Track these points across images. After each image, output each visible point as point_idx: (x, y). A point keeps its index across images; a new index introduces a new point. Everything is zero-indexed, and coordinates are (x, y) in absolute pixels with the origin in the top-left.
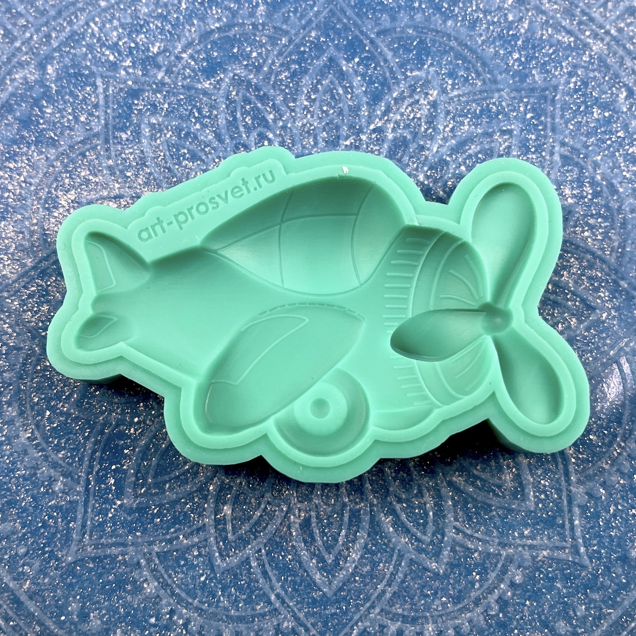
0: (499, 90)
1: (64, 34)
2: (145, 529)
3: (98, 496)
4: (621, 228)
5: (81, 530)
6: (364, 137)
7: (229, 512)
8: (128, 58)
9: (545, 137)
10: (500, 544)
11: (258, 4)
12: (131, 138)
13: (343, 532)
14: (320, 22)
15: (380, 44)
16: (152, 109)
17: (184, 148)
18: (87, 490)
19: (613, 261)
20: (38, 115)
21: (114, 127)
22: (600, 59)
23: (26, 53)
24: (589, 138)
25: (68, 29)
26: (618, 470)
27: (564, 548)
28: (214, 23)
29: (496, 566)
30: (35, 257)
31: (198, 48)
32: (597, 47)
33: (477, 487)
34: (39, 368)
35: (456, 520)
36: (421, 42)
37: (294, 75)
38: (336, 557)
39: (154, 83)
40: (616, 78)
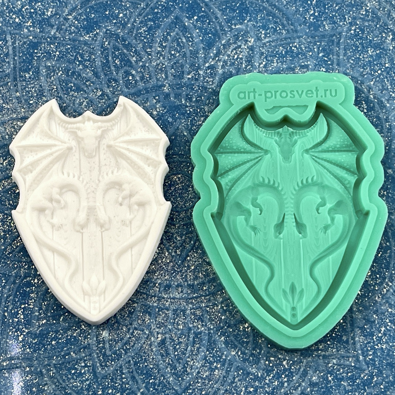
0: (299, 37)
2: (46, 349)
4: (388, 132)
6: (201, 72)
7: (107, 335)
8: (29, 20)
9: (333, 69)
10: (302, 355)
12: (32, 77)
15: (212, 6)
16: (47, 56)
17: (71, 83)
21: (20, 69)
22: (373, 13)
24: (365, 69)
26: (387, 302)
27: (348, 357)
29: (299, 371)
31: (80, 11)
32: (371, 4)
36: (242, 4)
37: (150, 29)
38: (184, 366)
39: (48, 37)
40: (385, 26)
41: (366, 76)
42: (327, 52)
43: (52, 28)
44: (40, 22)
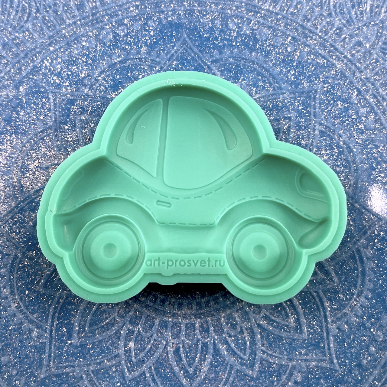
0: (283, 94)
1: (29, 68)
2: (85, 357)
3: (57, 339)
4: (355, 172)
5: (48, 359)
7: (133, 346)
9: (310, 120)
10: (288, 359)
11: (142, 47)
12: (70, 129)
13: (198, 356)
14: (178, 56)
15: (213, 68)
18: (51, 335)
19: (350, 192)
20: (15, 117)
21: (60, 122)
22: (342, 73)
23: (8, 80)
25: (31, 65)
26: (355, 314)
28: (116, 58)
29: (286, 372)
30: (17, 200)
31: (108, 73)
32: (340, 66)
33: (274, 327)
34: (21, 265)
35: (263, 346)
36: (237, 66)
38: (195, 370)
39: (83, 95)
40: (351, 84)
41: (337, 126)
42: (306, 105)
43: (85, 88)
44: (75, 83)
